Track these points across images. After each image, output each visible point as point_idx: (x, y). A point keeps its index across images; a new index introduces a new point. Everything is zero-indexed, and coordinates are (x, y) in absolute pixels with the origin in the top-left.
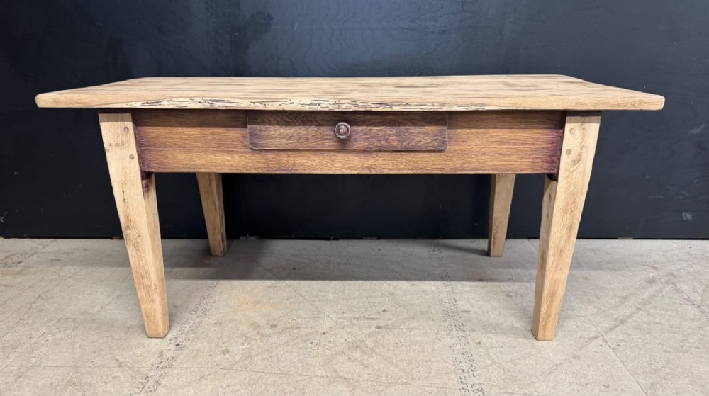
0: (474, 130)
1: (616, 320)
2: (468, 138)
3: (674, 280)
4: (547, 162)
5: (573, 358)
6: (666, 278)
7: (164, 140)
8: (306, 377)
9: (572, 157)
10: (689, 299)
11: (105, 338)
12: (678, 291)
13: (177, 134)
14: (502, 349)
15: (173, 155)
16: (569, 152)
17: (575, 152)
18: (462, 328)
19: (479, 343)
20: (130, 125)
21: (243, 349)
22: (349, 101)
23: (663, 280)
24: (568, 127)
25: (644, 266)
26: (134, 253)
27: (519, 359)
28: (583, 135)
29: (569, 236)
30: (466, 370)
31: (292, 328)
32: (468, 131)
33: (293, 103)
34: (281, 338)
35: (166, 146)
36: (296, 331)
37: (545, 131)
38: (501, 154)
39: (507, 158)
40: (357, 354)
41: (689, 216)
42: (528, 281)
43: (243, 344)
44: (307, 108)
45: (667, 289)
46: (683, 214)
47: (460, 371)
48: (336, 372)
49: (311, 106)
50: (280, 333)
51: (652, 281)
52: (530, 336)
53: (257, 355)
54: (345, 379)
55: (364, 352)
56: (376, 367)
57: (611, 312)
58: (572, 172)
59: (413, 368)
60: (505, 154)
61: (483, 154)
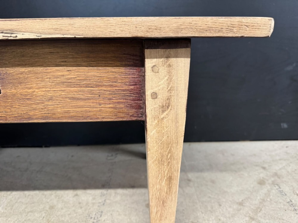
3: (278, 181)
4: (132, 107)
6: (273, 179)
9: (160, 101)
12: (281, 192)
16: (155, 96)
17: (162, 96)
23: (270, 181)
24: (149, 63)
28: (169, 73)
29: (170, 188)
32: (23, 69)
37: (122, 70)
38: (73, 98)
39: (81, 103)
41: (285, 126)
45: (274, 191)
51: (261, 183)
58: (162, 119)
60: (78, 99)
61: (51, 99)
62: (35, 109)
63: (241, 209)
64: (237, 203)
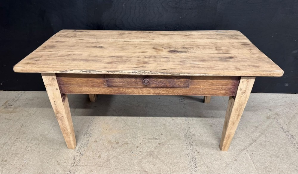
0: (201, 80)
1: (253, 139)
2: (199, 83)
3: (278, 117)
4: (231, 92)
5: (235, 160)
6: (275, 116)
7: (70, 83)
8: (132, 171)
9: (242, 91)
10: (282, 128)
11: (51, 149)
12: (278, 123)
13: (75, 80)
14: (207, 156)
15: (74, 88)
16: (241, 89)
17: (243, 90)
18: (192, 144)
19: (199, 153)
20: (55, 77)
21: (106, 156)
22: (149, 72)
23: (273, 117)
24: (241, 80)
25: (266, 108)
26: (61, 122)
27: (214, 161)
28: (247, 83)
30: (193, 167)
31: (125, 144)
32: (199, 80)
33: (125, 72)
34: (121, 150)
35: (71, 85)
36: (126, 146)
37: (231, 81)
38: (212, 89)
39: (215, 90)
40: (151, 159)
41: (287, 85)
42: (219, 118)
43: (106, 153)
44: (131, 74)
45: (274, 122)
46: (285, 84)
47: (191, 168)
48: (143, 168)
49: (133, 73)
50: (120, 146)
51: (268, 118)
52: (219, 149)
53: (112, 159)
54: (147, 172)
55: (154, 158)
56: (158, 165)
57: (251, 135)
58: (242, 96)
59: (173, 166)
60: (214, 89)
61: (205, 89)
62: (199, 92)
63: (257, 129)
64: (255, 127)
